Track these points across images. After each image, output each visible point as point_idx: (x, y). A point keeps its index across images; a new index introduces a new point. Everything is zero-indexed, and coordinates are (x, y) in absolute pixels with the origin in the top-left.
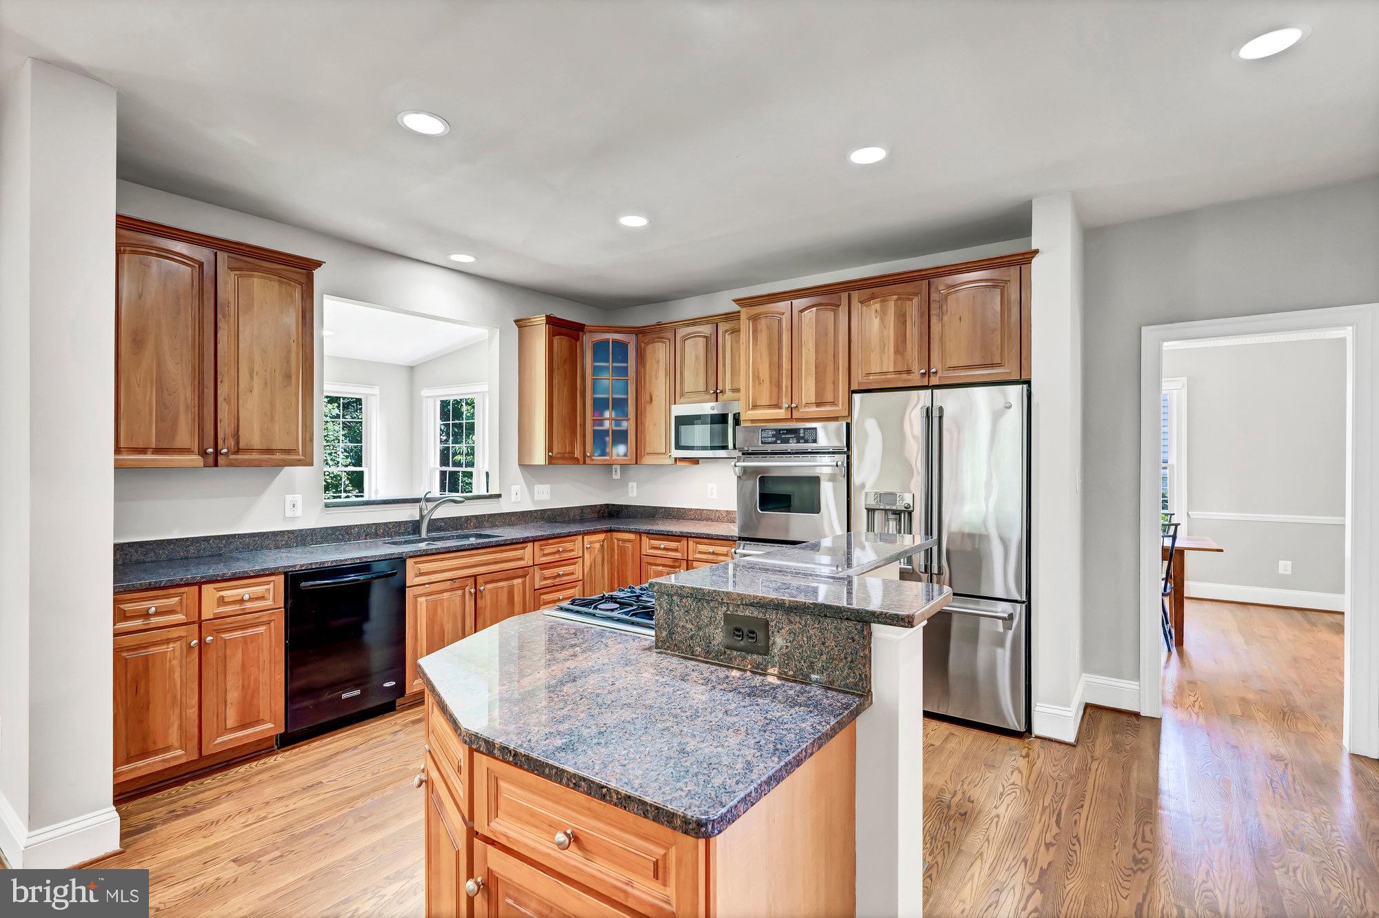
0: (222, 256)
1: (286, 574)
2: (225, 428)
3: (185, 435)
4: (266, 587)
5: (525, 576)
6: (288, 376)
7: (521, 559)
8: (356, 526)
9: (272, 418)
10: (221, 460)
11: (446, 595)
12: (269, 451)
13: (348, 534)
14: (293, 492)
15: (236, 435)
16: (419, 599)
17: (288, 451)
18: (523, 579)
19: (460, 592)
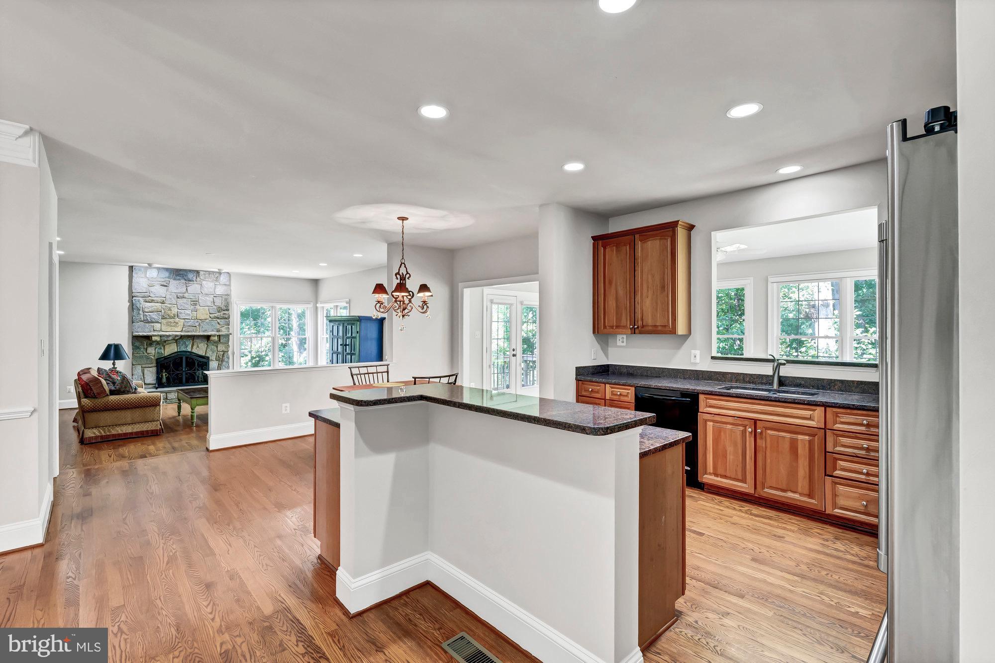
0: (637, 236)
1: (636, 387)
2: (639, 316)
3: (625, 321)
4: (628, 391)
5: (814, 435)
6: (663, 288)
7: (810, 419)
8: (730, 373)
9: (656, 310)
10: (637, 331)
11: (729, 427)
12: (656, 326)
13: (725, 378)
14: (695, 349)
15: (642, 320)
16: (708, 423)
17: (665, 326)
18: (811, 438)
19: (741, 428)
